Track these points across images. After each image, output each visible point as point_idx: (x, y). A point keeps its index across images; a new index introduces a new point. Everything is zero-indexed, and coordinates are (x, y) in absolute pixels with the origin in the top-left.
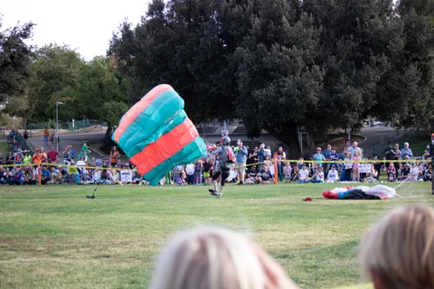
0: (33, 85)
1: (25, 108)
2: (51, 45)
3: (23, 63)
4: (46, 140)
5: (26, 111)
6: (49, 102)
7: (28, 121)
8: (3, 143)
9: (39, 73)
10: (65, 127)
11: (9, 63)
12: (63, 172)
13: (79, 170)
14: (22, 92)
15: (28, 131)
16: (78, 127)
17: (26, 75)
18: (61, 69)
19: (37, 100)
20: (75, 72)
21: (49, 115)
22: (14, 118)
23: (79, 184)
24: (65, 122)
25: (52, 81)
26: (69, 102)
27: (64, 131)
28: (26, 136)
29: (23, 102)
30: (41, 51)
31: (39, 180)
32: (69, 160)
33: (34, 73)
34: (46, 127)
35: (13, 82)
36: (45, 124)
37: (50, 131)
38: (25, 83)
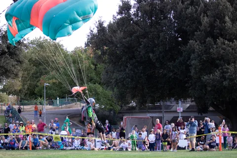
0: (26, 70)
1: (19, 88)
2: (40, 38)
3: (18, 52)
4: (36, 114)
5: (20, 90)
6: (38, 84)
7: (22, 99)
8: (2, 117)
9: (30, 60)
10: (51, 103)
11: (6, 52)
12: (50, 140)
13: (62, 139)
14: (16, 75)
15: (22, 107)
16: (61, 104)
17: (20, 62)
18: (48, 57)
19: (29, 82)
20: (60, 59)
21: (38, 94)
22: (10, 96)
23: (62, 150)
24: (51, 100)
25: (41, 67)
26: (54, 83)
27: (51, 107)
28: (20, 111)
29: (18, 84)
30: (32, 43)
31: (30, 146)
32: (54, 130)
33: (27, 61)
34: (36, 104)
35: (9, 67)
36: (35, 101)
37: (40, 107)
38: (19, 68)
